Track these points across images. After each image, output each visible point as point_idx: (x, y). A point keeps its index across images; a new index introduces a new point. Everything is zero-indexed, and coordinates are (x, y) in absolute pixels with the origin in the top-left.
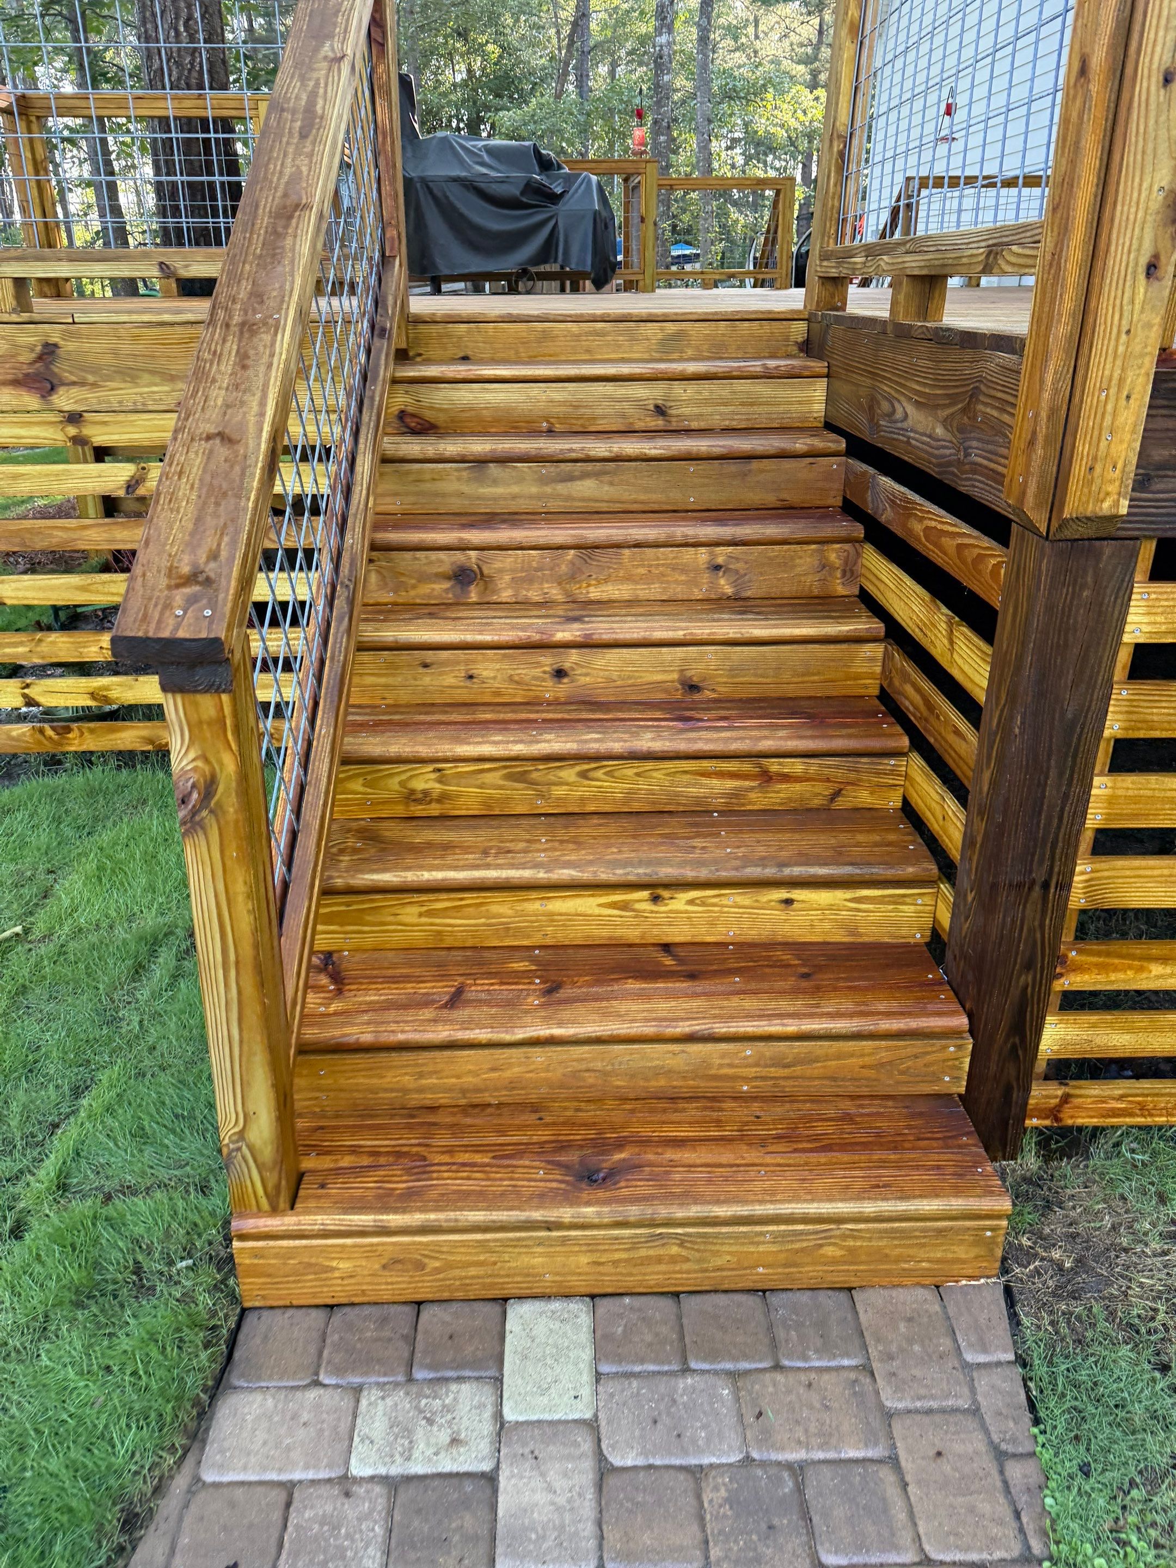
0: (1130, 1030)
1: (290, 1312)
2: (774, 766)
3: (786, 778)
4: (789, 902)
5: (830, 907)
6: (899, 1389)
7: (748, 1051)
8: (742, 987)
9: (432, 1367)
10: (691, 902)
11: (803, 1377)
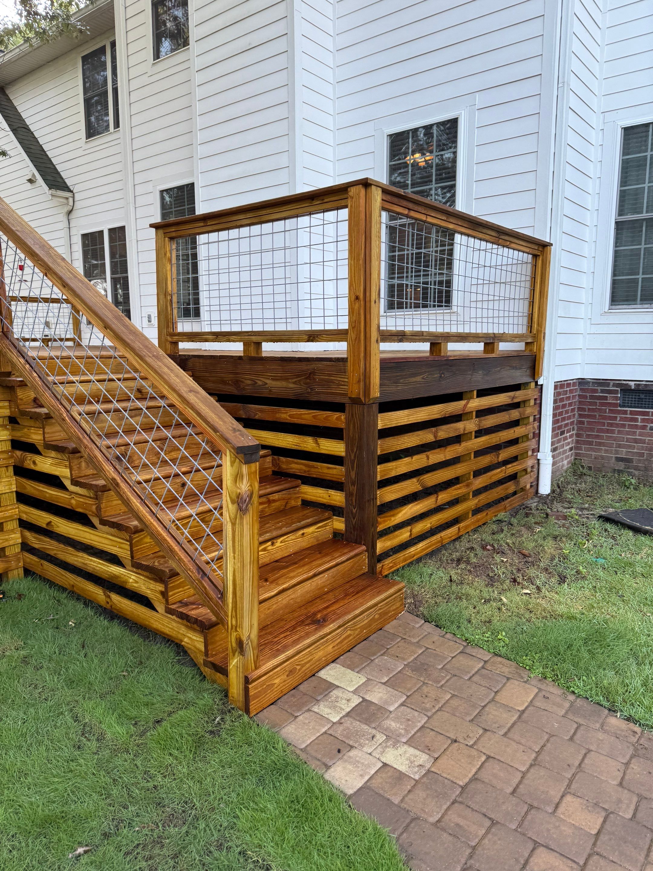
0: (390, 540)
1: (265, 711)
2: (271, 497)
3: (274, 501)
4: (303, 534)
5: (313, 533)
6: (413, 637)
7: (326, 575)
8: (310, 561)
9: (321, 694)
10: (281, 542)
11: (395, 647)
